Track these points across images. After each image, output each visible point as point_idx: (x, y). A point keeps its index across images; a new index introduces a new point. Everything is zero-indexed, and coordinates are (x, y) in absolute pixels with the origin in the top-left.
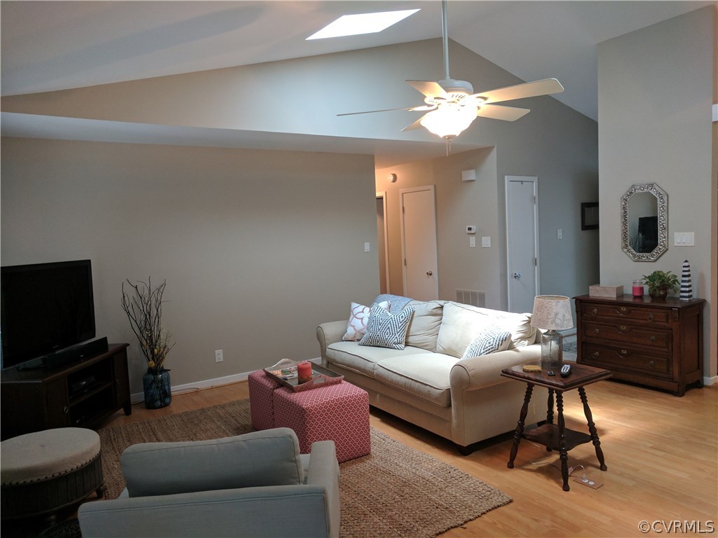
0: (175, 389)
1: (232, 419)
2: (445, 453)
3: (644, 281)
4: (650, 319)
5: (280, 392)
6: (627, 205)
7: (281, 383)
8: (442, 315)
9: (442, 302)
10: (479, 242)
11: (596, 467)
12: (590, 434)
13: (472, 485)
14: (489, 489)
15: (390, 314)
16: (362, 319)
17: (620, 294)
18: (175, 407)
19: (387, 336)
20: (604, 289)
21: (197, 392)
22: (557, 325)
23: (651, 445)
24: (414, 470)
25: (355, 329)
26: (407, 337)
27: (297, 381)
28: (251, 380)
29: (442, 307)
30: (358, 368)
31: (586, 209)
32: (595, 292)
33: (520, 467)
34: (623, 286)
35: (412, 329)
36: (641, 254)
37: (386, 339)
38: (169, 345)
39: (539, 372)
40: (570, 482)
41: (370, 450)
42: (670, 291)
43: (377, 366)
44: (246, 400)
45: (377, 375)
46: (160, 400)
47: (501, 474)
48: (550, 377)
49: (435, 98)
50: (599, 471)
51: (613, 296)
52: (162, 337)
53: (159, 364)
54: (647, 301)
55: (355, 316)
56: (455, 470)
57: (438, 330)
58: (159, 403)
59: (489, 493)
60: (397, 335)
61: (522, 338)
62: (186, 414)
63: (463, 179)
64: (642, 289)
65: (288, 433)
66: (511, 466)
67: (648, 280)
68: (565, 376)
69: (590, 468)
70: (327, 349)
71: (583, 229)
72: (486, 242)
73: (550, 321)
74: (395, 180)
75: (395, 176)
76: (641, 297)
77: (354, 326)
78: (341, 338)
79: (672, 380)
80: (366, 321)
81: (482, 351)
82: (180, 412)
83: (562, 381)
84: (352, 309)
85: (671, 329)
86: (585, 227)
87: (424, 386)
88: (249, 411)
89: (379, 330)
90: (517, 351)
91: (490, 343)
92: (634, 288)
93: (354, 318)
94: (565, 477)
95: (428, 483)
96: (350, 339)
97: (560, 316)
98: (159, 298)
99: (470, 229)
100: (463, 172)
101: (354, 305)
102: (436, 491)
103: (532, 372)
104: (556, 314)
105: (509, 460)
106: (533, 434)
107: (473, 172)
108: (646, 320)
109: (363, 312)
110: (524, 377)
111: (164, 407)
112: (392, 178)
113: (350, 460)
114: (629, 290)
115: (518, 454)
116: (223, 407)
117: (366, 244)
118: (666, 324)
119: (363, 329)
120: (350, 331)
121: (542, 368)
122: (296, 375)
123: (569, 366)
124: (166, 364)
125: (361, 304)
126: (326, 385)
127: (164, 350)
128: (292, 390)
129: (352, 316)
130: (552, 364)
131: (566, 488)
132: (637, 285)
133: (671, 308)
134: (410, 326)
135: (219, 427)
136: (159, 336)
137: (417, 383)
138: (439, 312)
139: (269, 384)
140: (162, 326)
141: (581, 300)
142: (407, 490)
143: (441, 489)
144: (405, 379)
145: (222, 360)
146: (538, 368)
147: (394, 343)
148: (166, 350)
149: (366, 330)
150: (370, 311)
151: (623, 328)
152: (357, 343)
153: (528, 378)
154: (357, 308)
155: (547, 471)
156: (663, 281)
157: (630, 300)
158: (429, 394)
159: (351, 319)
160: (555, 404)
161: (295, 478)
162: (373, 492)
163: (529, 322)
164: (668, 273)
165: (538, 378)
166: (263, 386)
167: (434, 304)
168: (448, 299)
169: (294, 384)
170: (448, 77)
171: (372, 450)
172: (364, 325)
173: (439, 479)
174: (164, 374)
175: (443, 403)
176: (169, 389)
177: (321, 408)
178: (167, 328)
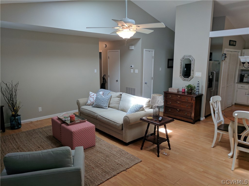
0: (22, 122)
1: (45, 133)
2: (120, 145)
3: (186, 88)
4: (187, 100)
5: (63, 125)
6: (182, 62)
7: (64, 122)
8: (121, 97)
9: (121, 93)
10: (134, 71)
11: (167, 148)
12: (167, 139)
13: (129, 156)
14: (135, 157)
15: (103, 97)
16: (93, 98)
17: (178, 91)
18: (23, 129)
19: (102, 104)
20: (173, 89)
21: (31, 123)
22: (158, 104)
23: (184, 141)
24: (110, 151)
25: (91, 101)
26: (109, 104)
27: (69, 121)
28: (53, 120)
29: (121, 95)
30: (92, 115)
31: (169, 61)
32: (170, 90)
33: (145, 149)
34: (179, 89)
35: (111, 102)
36: (185, 78)
37: (102, 105)
38: (20, 106)
39: (152, 119)
40: (160, 154)
41: (95, 144)
42: (193, 91)
43: (98, 115)
44: (50, 126)
45: (98, 118)
46: (17, 126)
47: (138, 152)
48: (155, 121)
49: (122, 25)
50: (168, 150)
51: (176, 91)
52: (17, 103)
53: (16, 113)
54: (186, 94)
55: (91, 97)
56: (124, 151)
57: (120, 102)
58: (16, 127)
59: (134, 159)
60: (106, 104)
61: (147, 107)
62: (27, 131)
63: (130, 49)
64: (185, 90)
65: (68, 149)
66: (141, 149)
67: (187, 87)
68: (160, 121)
69: (166, 149)
70: (80, 108)
71: (168, 68)
72: (137, 71)
73: (156, 103)
74: (106, 47)
75: (106, 45)
76: (184, 92)
77: (90, 100)
78: (86, 104)
79: (191, 119)
80: (95, 98)
81: (134, 111)
82: (25, 131)
83: (159, 123)
84: (90, 94)
85: (193, 103)
86: (169, 67)
87: (114, 123)
88: (52, 130)
89: (99, 102)
90: (145, 111)
91: (136, 108)
92: (182, 89)
93: (91, 98)
94: (158, 152)
95: (115, 156)
96: (89, 105)
97: (160, 101)
98: (16, 88)
99: (131, 66)
100: (130, 46)
101: (91, 93)
102: (117, 159)
103: (150, 119)
104: (158, 101)
105: (141, 147)
106: (149, 139)
107: (133, 46)
108: (185, 100)
109: (94, 95)
110: (147, 121)
111: (18, 129)
112: (105, 46)
113: (88, 148)
114: (181, 90)
115: (144, 145)
116: (42, 128)
117: (95, 70)
118: (191, 102)
119: (94, 101)
120: (89, 102)
121: (153, 118)
122: (69, 119)
123: (161, 117)
124: (19, 113)
125: (93, 93)
126: (80, 122)
127: (18, 108)
128: (68, 125)
129: (90, 97)
130: (156, 116)
131: (158, 156)
132: (183, 89)
133: (193, 97)
134: (110, 101)
135: (40, 136)
136: (16, 102)
137: (112, 122)
138: (120, 96)
139: (59, 122)
140: (17, 99)
141: (166, 93)
142: (107, 159)
143: (119, 158)
144: (108, 120)
145: (41, 111)
146: (151, 118)
147: (105, 107)
148: (19, 108)
149: (94, 102)
150: (96, 95)
151: (179, 102)
152: (91, 106)
153: (149, 121)
154: (91, 94)
155: (153, 151)
156: (191, 88)
157: (181, 93)
158: (116, 125)
159: (89, 98)
160: (156, 128)
161: (70, 164)
162: (96, 160)
163: (149, 101)
164: (193, 85)
165: (152, 122)
166: (57, 123)
167: (119, 94)
168: (123, 92)
169: (68, 122)
170: (127, 17)
171: (96, 144)
172: (94, 100)
173: (118, 154)
174: (18, 117)
175: (121, 128)
176: (21, 122)
177: (78, 131)
178: (20, 100)
